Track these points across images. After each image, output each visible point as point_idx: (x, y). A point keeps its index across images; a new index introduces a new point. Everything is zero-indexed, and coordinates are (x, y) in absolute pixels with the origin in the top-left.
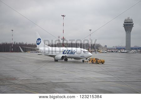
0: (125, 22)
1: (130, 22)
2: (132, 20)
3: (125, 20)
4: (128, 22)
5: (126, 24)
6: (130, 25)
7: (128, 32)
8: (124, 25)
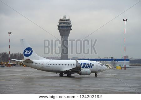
0: (60, 23)
1: (67, 23)
2: (69, 20)
3: (61, 20)
4: (64, 23)
5: (61, 25)
6: (67, 27)
7: (64, 36)
8: (59, 27)
